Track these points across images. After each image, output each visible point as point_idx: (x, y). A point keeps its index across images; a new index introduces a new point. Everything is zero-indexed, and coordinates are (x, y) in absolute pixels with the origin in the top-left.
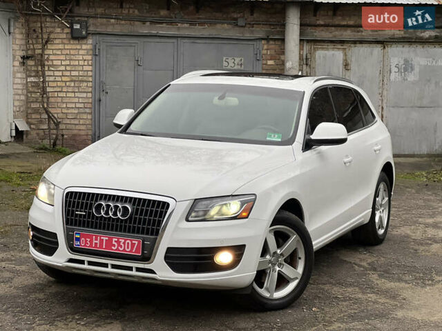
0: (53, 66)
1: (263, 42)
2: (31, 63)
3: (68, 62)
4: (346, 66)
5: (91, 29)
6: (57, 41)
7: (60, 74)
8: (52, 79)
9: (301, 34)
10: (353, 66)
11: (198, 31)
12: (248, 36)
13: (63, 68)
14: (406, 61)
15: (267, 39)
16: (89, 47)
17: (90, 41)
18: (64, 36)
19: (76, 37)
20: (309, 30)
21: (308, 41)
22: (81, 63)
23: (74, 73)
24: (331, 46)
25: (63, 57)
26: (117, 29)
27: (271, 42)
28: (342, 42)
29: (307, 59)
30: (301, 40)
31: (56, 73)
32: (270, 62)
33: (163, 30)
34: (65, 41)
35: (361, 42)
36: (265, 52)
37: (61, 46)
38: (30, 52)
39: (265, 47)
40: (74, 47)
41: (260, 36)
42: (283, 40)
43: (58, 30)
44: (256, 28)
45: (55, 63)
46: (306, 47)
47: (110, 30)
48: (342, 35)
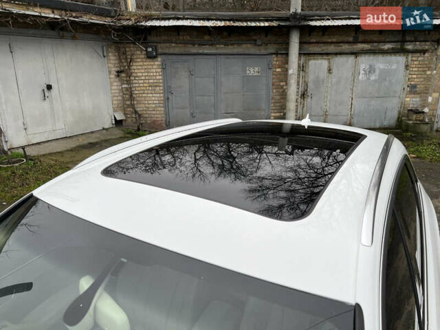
0: (137, 76)
1: (274, 56)
2: (123, 75)
3: (146, 74)
4: (330, 71)
5: (160, 51)
6: (139, 60)
7: (142, 81)
8: (137, 85)
9: (300, 49)
10: (334, 71)
11: (230, 49)
12: (263, 52)
13: (143, 78)
14: (371, 66)
15: (277, 54)
16: (159, 63)
17: (159, 59)
18: (143, 56)
19: (150, 57)
20: (306, 46)
21: (304, 54)
22: (155, 74)
23: (151, 81)
24: (320, 57)
25: (143, 71)
26: (177, 50)
27: (279, 56)
28: (327, 54)
29: (303, 67)
30: (299, 54)
31: (140, 82)
32: (278, 70)
33: (207, 50)
34: (144, 60)
35: (341, 54)
36: (274, 63)
37: (141, 64)
38: (122, 68)
39: (275, 59)
40: (149, 64)
41: (272, 51)
42: (287, 54)
43: (139, 52)
44: (269, 46)
45: (138, 74)
46: (303, 58)
47: (172, 51)
48: (327, 49)
